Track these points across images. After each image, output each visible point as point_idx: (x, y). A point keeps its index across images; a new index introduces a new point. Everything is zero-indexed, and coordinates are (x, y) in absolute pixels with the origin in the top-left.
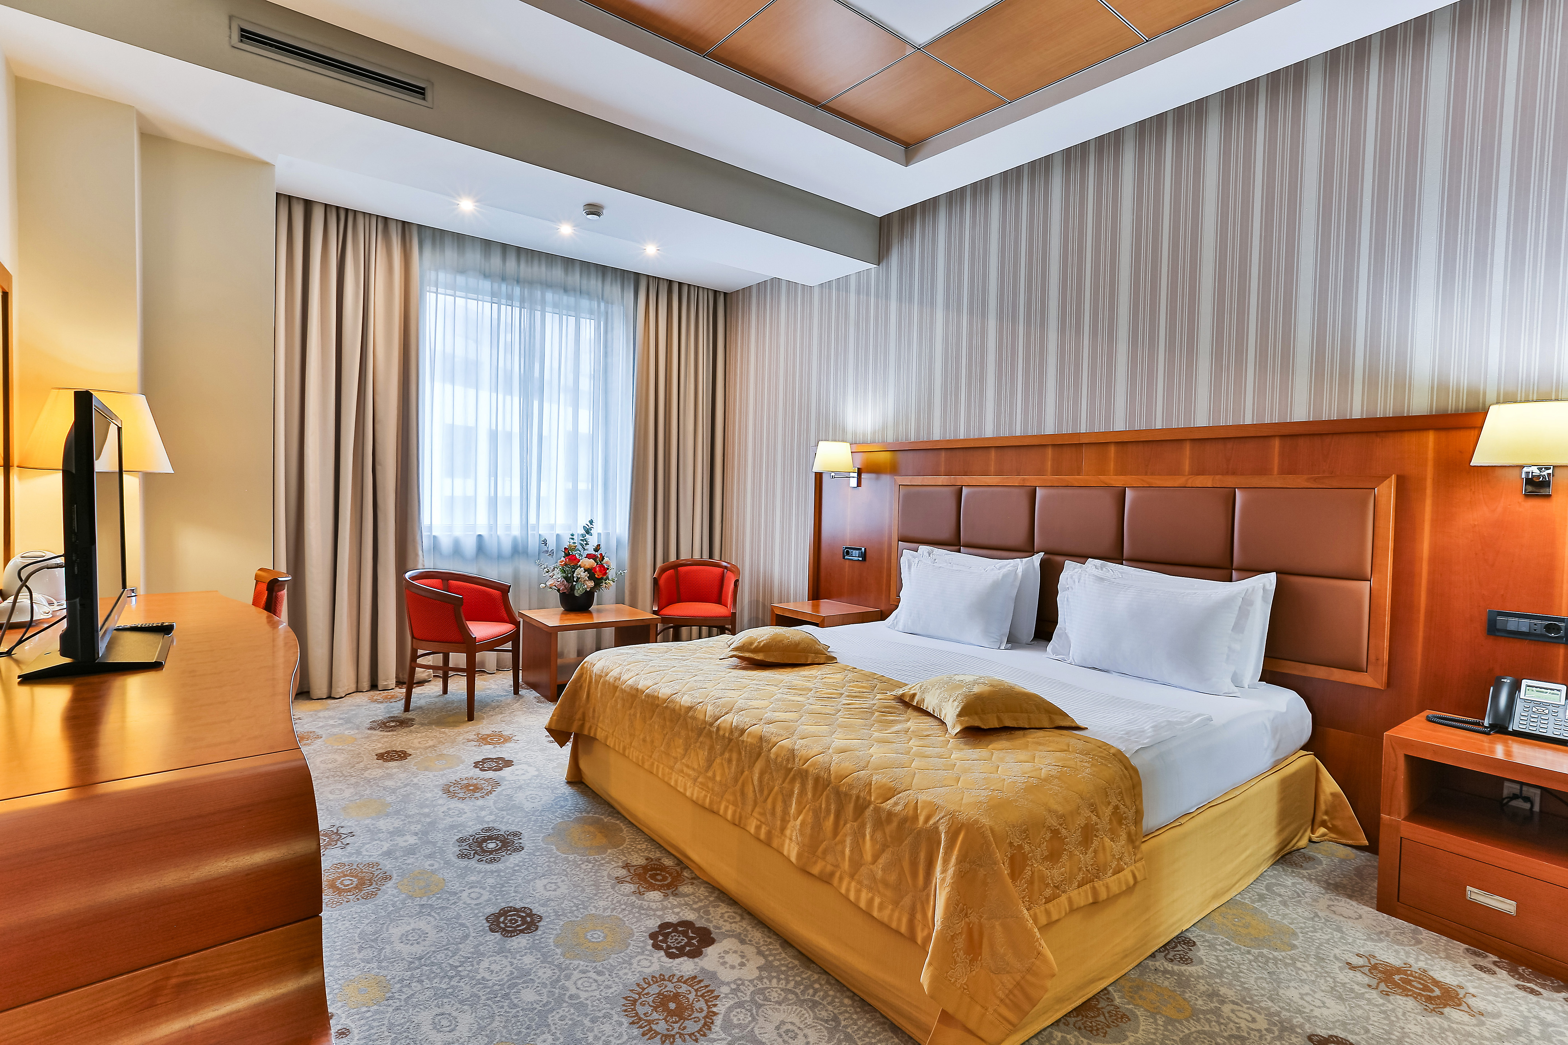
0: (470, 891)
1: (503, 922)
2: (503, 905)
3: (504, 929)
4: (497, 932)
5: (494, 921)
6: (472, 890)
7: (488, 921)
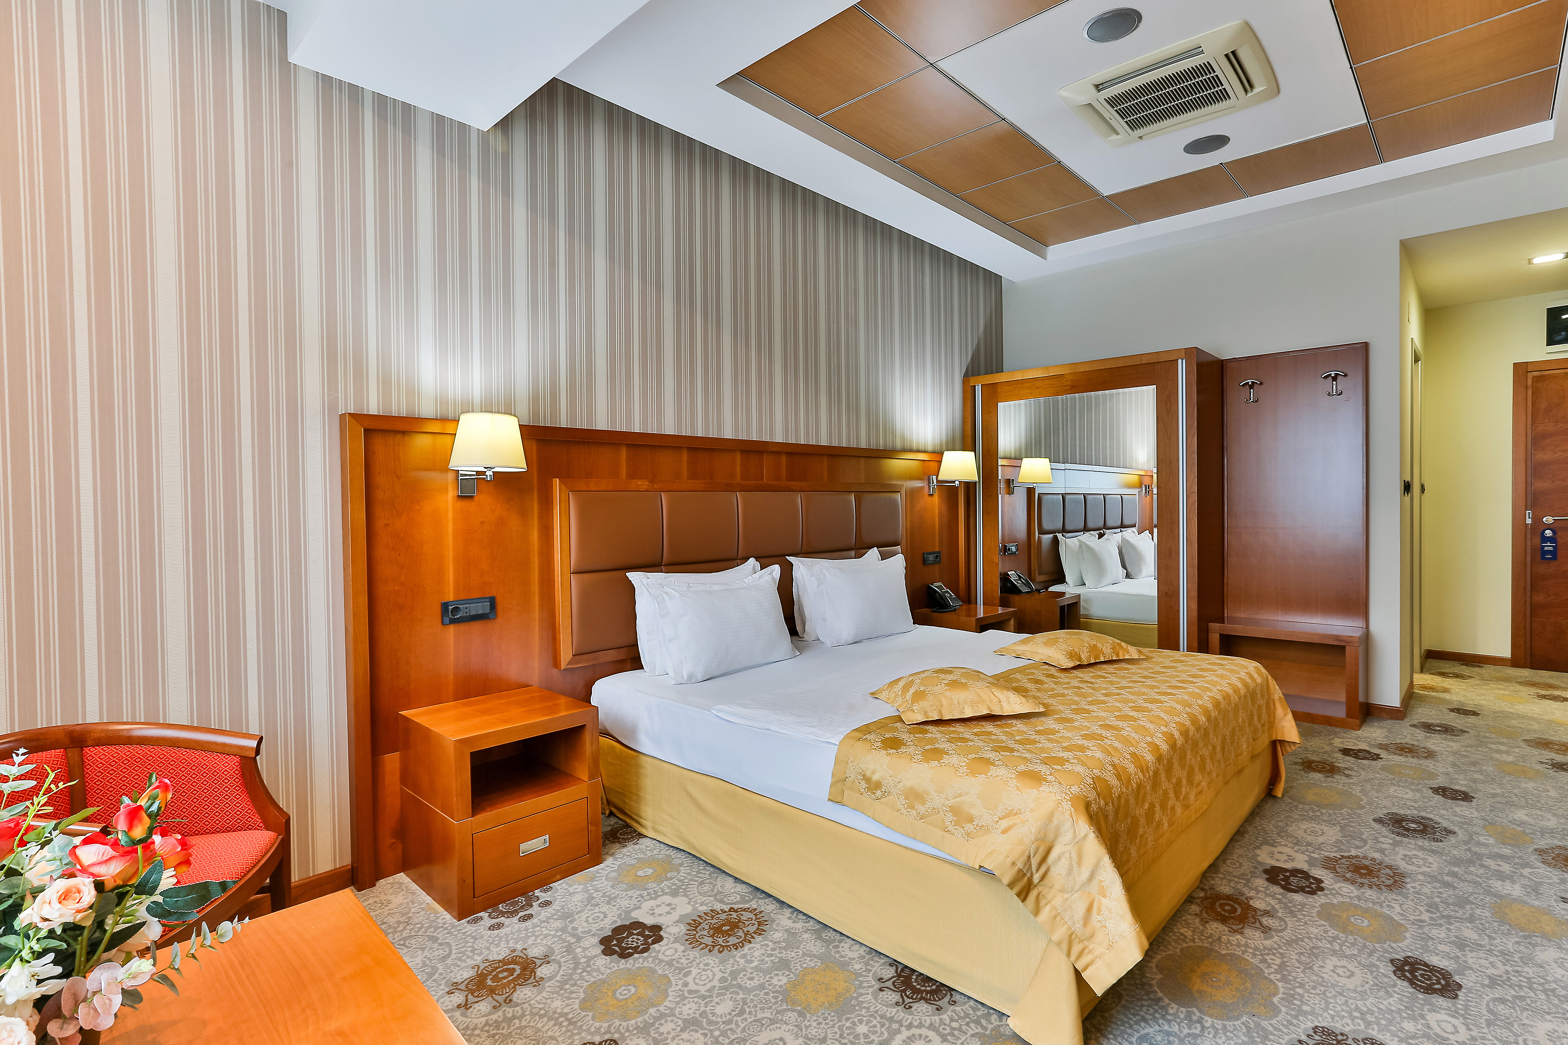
0: (1451, 1036)
1: (1439, 983)
2: (1421, 996)
3: (1444, 978)
4: (1454, 981)
5: (1450, 991)
6: (1445, 1035)
7: (1457, 995)
